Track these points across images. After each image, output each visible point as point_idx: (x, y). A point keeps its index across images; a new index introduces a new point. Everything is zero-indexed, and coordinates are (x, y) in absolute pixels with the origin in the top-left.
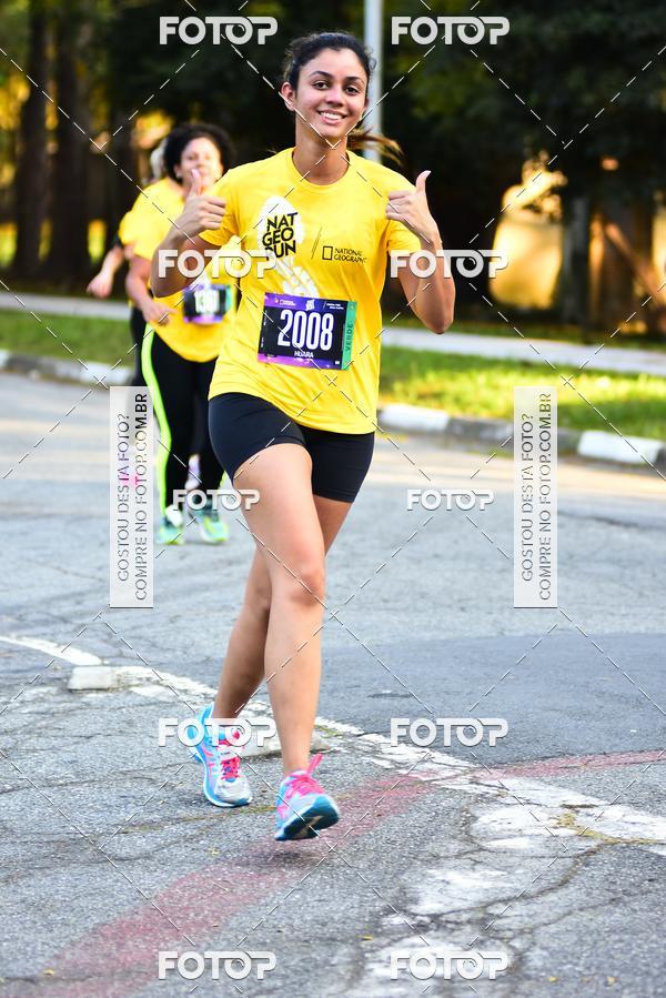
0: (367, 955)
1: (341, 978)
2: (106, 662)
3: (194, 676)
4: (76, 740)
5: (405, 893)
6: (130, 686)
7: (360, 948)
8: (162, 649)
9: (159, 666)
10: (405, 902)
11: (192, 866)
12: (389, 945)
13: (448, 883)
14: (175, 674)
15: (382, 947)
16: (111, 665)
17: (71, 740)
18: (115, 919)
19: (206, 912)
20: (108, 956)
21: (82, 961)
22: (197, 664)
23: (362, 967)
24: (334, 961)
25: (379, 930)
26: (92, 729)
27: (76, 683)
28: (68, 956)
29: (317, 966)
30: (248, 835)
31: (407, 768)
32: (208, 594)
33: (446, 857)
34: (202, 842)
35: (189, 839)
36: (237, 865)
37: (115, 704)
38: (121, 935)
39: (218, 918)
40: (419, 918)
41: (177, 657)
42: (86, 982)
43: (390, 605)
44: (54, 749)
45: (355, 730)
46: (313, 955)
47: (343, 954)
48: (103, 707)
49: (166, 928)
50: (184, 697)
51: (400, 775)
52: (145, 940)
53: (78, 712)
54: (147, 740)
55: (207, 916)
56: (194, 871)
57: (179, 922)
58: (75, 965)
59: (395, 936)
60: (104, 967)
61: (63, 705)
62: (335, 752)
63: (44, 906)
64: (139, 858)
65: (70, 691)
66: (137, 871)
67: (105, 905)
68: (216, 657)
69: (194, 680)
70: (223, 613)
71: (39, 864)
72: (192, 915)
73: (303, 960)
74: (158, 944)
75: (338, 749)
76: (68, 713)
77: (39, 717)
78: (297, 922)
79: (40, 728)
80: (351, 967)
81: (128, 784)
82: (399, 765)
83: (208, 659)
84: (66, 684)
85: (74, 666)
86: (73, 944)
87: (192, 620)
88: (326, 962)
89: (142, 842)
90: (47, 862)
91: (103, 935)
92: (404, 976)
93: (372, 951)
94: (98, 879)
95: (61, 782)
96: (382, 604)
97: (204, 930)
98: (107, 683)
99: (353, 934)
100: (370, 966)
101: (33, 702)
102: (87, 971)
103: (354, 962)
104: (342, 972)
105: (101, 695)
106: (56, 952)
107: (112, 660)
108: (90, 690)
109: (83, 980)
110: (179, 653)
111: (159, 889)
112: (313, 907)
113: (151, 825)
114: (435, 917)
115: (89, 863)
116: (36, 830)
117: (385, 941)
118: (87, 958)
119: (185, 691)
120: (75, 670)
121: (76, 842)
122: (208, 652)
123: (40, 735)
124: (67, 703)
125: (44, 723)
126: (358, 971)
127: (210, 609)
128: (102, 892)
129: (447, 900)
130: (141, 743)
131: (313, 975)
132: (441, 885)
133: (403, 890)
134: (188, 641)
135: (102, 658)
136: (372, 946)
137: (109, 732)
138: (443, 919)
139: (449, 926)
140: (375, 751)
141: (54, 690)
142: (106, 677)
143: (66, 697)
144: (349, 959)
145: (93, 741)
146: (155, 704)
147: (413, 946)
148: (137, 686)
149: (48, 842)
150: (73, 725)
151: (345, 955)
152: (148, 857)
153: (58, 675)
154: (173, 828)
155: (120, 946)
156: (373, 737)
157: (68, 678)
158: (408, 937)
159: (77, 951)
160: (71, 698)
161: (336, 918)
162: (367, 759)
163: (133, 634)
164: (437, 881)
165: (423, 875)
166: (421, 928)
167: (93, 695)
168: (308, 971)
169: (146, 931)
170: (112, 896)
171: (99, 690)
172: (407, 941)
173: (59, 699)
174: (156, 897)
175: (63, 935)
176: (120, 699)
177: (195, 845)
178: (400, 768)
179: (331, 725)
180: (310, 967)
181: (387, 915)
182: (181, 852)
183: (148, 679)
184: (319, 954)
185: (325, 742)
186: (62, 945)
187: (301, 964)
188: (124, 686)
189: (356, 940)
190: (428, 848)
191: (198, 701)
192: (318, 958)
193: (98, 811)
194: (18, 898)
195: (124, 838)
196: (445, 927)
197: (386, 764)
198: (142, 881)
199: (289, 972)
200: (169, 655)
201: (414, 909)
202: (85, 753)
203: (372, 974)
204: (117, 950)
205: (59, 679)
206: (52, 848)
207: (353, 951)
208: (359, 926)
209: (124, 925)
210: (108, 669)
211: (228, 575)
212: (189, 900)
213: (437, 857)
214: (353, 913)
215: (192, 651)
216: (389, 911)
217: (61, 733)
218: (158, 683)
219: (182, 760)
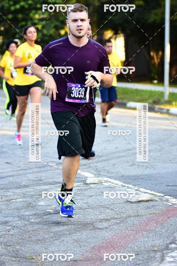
0: (165, 255)
1: (158, 261)
2: (96, 176)
3: (119, 180)
4: (88, 197)
5: (175, 239)
6: (102, 183)
7: (163, 253)
8: (111, 173)
9: (110, 177)
10: (175, 241)
11: (118, 231)
12: (171, 252)
14: (114, 179)
15: (169, 253)
16: (97, 177)
17: (86, 197)
18: (98, 245)
19: (122, 243)
20: (96, 254)
21: (89, 256)
22: (120, 177)
23: (164, 258)
24: (156, 256)
25: (168, 248)
26: (92, 194)
27: (88, 182)
28: (85, 255)
29: (151, 258)
30: (133, 223)
31: (176, 205)
32: (123, 158)
34: (121, 224)
35: (118, 224)
36: (131, 230)
37: (98, 187)
38: (99, 249)
39: (125, 245)
41: (115, 175)
42: (90, 262)
43: (172, 161)
44: (82, 199)
45: (162, 195)
46: (151, 255)
47: (158, 255)
48: (95, 188)
49: (112, 247)
50: (117, 186)
51: (174, 207)
52: (106, 250)
53: (88, 189)
55: (122, 244)
57: (115, 246)
58: (87, 257)
59: (172, 250)
60: (95, 258)
61: (84, 187)
62: (157, 201)
63: (79, 241)
64: (104, 229)
65: (86, 184)
66: (104, 232)
67: (95, 241)
68: (125, 175)
69: (119, 181)
70: (127, 163)
71: (78, 230)
72: (118, 244)
73: (148, 256)
74: (109, 251)
75: (157, 200)
76: (86, 190)
77: (78, 191)
78: (146, 246)
79: (78, 194)
80: (161, 258)
81: (102, 209)
82: (174, 204)
83: (123, 176)
84: (85, 182)
85: (87, 177)
86: (87, 251)
87: (119, 165)
88: (154, 257)
89: (105, 224)
90: (80, 229)
91: (95, 249)
92: (175, 261)
93: (166, 254)
94: (94, 234)
95: (84, 208)
96: (169, 161)
97: (122, 248)
98: (96, 182)
99: (161, 249)
100: (166, 258)
101: (77, 187)
102: (90, 258)
103: (161, 257)
104: (158, 259)
105: (95, 185)
106: (82, 253)
107: (98, 176)
108: (92, 184)
109: (89, 261)
110: (115, 174)
111: (110, 237)
112: (151, 242)
113: (108, 220)
115: (91, 230)
116: (77, 221)
117: (170, 251)
118: (90, 255)
119: (117, 184)
120: (88, 178)
121: (88, 224)
122: (123, 174)
123: (78, 196)
124: (86, 187)
125: (79, 192)
126: (162, 259)
127: (124, 162)
128: (94, 238)
131: (150, 260)
133: (174, 238)
134: (118, 171)
135: (95, 175)
136: (166, 253)
137: (97, 195)
140: (167, 201)
141: (82, 184)
142: (96, 180)
143: (85, 185)
144: (160, 256)
145: (92, 197)
146: (109, 187)
148: (104, 183)
149: (80, 224)
150: (87, 193)
151: (159, 255)
152: (107, 228)
153: (83, 180)
154: (114, 221)
156: (167, 197)
157: (86, 180)
158: (176, 250)
159: (88, 253)
160: (87, 186)
161: (157, 245)
162: (165, 203)
163: (103, 169)
167: (92, 185)
168: (149, 259)
169: (106, 248)
170: (97, 238)
171: (94, 184)
173: (83, 186)
174: (109, 239)
175: (84, 249)
176: (100, 186)
177: (119, 225)
178: (174, 205)
179: (156, 193)
180: (150, 258)
181: (170, 244)
182: (115, 227)
183: (107, 181)
184: (152, 255)
185: (154, 198)
186: (84, 251)
187: (147, 257)
188: (100, 183)
189: (162, 251)
191: (120, 187)
192: (152, 256)
193: (94, 216)
194: (72, 239)
195: (100, 223)
197: (170, 204)
198: (105, 235)
199: (144, 259)
200: (113, 175)
202: (91, 201)
203: (166, 260)
204: (99, 253)
205: (83, 181)
206: (81, 226)
207: (161, 254)
208: (163, 247)
209: (100, 246)
210: (96, 178)
211: (129, 153)
212: (118, 240)
214: (161, 244)
215: (119, 173)
216: (171, 243)
217: (84, 195)
218: (110, 182)
219: (116, 202)
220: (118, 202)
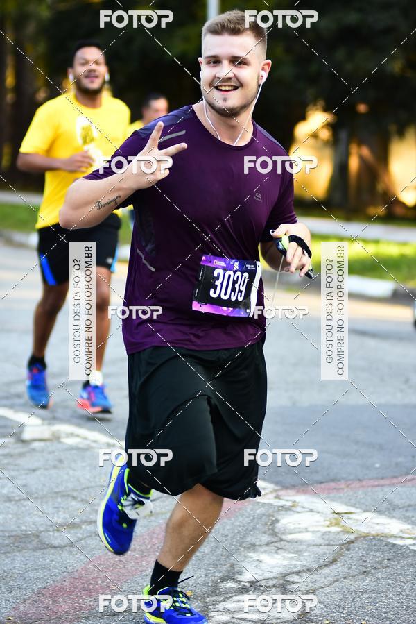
0: (210, 607)
2: (46, 422)
3: (100, 431)
4: (26, 472)
5: (234, 568)
6: (60, 438)
10: (234, 574)
11: (100, 551)
12: (224, 600)
13: (261, 561)
14: (88, 429)
15: (220, 602)
16: (48, 425)
17: (23, 472)
18: (51, 585)
19: (109, 580)
20: (47, 608)
21: (31, 611)
25: (218, 591)
26: (36, 465)
27: (26, 436)
28: (22, 609)
33: (260, 545)
37: (50, 449)
38: (55, 595)
39: (116, 584)
40: (243, 583)
48: (43, 451)
49: (84, 590)
50: (94, 445)
52: (70, 598)
53: (28, 454)
54: (71, 472)
55: (109, 583)
56: (100, 554)
57: (91, 586)
58: (26, 614)
59: (228, 595)
60: (44, 615)
61: (18, 450)
63: (6, 576)
64: (65, 546)
65: (23, 441)
66: (65, 554)
67: (45, 576)
69: (100, 434)
71: (4, 550)
72: (100, 582)
74: (79, 600)
76: (21, 455)
81: (59, 500)
84: (20, 437)
85: (24, 426)
86: (24, 600)
89: (69, 536)
90: (9, 549)
91: (44, 596)
93: (213, 605)
94: (41, 560)
95: (17, 498)
97: (107, 591)
98: (46, 436)
99: (201, 594)
100: (212, 614)
102: (34, 617)
105: (42, 444)
106: (14, 605)
107: (49, 421)
108: (35, 440)
111: (79, 566)
113: (72, 526)
114: (253, 583)
115: (35, 549)
117: (221, 598)
118: (33, 609)
119: (95, 441)
120: (25, 428)
121: (27, 536)
124: (20, 449)
125: (6, 461)
128: (44, 568)
129: (260, 572)
130: (68, 474)
132: (256, 563)
133: (232, 566)
135: (43, 420)
136: (213, 601)
137: (47, 466)
138: (258, 584)
139: (262, 588)
141: (12, 440)
142: (45, 432)
143: (19, 445)
145: (38, 473)
146: (76, 449)
147: (239, 601)
148: (65, 437)
149: (9, 537)
150: (25, 462)
152: (72, 545)
154: (88, 527)
155: (54, 601)
157: (21, 432)
158: (236, 596)
159: (27, 605)
160: (23, 446)
163: (62, 405)
164: (254, 560)
165: (246, 557)
166: (244, 590)
167: (37, 444)
169: (70, 592)
170: (49, 570)
171: (40, 440)
172: (235, 598)
173: (15, 446)
174: (77, 571)
175: (19, 595)
176: (54, 446)
181: (223, 582)
183: (71, 433)
186: (18, 601)
188: (56, 438)
189: (203, 597)
190: (249, 539)
193: (40, 517)
195: (57, 534)
196: (259, 589)
198: (68, 561)
201: (239, 578)
202: (33, 481)
203: (213, 619)
204: (53, 604)
205: (16, 434)
206: (12, 540)
208: (205, 589)
209: (57, 589)
210: (47, 427)
212: (98, 572)
213: (254, 545)
214: (201, 581)
216: (224, 579)
217: (16, 468)
218: (78, 436)
219: (93, 484)
220: (98, 484)
